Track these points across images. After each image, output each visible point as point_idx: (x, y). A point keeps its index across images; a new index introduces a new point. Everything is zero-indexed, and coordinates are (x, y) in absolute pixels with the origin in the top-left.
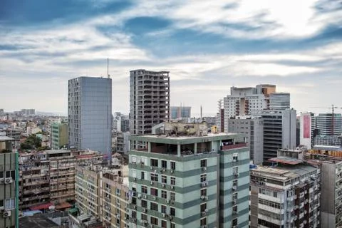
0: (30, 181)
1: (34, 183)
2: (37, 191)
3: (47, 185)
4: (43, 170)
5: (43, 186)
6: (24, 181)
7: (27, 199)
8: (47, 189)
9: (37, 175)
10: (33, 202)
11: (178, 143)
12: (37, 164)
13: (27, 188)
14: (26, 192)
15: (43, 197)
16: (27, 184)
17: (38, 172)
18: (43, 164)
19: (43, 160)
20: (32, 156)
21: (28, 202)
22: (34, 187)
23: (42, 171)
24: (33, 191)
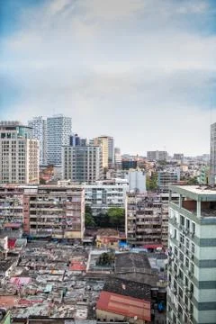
0: (143, 220)
1: (146, 223)
2: (149, 231)
3: (159, 226)
4: (156, 211)
5: (155, 227)
6: (138, 220)
7: (140, 237)
8: (159, 230)
9: (149, 216)
10: (146, 240)
11: (197, 199)
12: (151, 206)
13: (140, 226)
14: (139, 230)
15: (154, 237)
16: (140, 223)
17: (150, 213)
18: (155, 206)
19: (157, 202)
20: (146, 198)
21: (141, 240)
22: (147, 226)
23: (155, 213)
24: (146, 230)
